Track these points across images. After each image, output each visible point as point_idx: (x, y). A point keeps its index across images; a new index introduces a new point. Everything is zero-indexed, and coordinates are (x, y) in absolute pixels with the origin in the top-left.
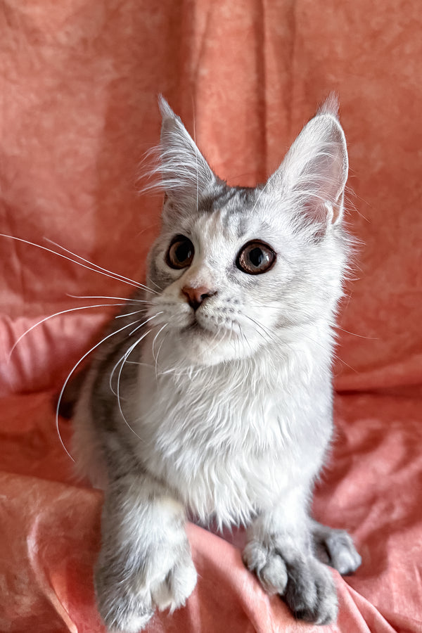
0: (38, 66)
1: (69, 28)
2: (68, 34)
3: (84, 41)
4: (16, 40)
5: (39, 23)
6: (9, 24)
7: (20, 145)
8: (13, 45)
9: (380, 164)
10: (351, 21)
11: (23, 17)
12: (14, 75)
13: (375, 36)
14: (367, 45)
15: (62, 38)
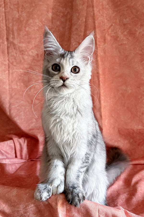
0: (23, 61)
1: (32, 51)
2: (32, 52)
3: (37, 55)
4: (16, 53)
5: (24, 49)
6: (14, 49)
7: (17, 85)
8: (15, 55)
9: (130, 91)
10: (120, 52)
11: (19, 47)
12: (15, 64)
13: (127, 57)
14: (125, 59)
15: (30, 53)
